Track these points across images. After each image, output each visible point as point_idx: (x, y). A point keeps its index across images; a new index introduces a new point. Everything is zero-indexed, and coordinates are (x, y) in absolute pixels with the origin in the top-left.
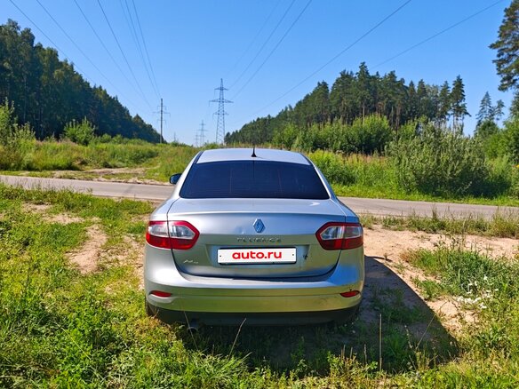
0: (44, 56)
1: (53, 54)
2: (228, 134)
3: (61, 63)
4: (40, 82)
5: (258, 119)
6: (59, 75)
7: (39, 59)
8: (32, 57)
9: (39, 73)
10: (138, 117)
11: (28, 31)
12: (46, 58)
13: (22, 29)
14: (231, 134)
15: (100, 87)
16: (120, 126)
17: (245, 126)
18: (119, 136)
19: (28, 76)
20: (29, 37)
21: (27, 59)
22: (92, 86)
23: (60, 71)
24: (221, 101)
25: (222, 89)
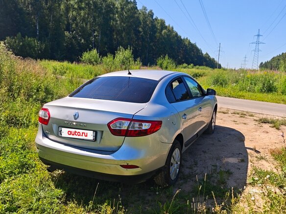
0: (158, 23)
1: (163, 23)
2: (262, 63)
3: (167, 26)
4: (156, 37)
5: (283, 54)
6: (165, 33)
7: (155, 25)
8: (152, 25)
9: (155, 32)
10: (207, 54)
11: (151, 11)
12: (159, 24)
13: (148, 11)
14: (264, 63)
15: (187, 39)
16: (196, 59)
17: (273, 58)
18: (192, 65)
19: (150, 34)
20: (151, 14)
21: (150, 25)
22: (182, 38)
23: (165, 30)
24: (258, 43)
25: (258, 36)
